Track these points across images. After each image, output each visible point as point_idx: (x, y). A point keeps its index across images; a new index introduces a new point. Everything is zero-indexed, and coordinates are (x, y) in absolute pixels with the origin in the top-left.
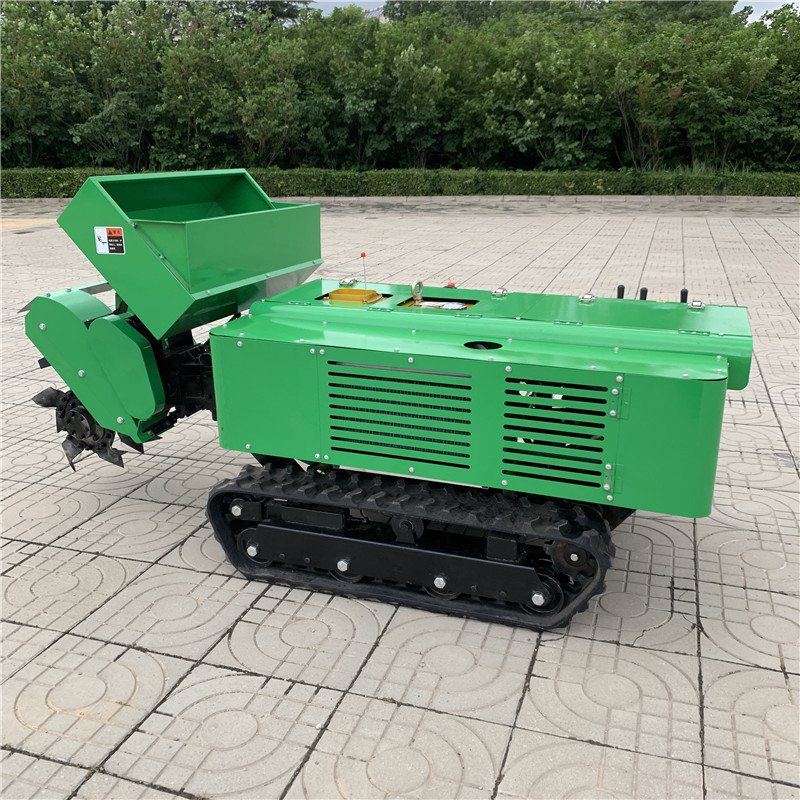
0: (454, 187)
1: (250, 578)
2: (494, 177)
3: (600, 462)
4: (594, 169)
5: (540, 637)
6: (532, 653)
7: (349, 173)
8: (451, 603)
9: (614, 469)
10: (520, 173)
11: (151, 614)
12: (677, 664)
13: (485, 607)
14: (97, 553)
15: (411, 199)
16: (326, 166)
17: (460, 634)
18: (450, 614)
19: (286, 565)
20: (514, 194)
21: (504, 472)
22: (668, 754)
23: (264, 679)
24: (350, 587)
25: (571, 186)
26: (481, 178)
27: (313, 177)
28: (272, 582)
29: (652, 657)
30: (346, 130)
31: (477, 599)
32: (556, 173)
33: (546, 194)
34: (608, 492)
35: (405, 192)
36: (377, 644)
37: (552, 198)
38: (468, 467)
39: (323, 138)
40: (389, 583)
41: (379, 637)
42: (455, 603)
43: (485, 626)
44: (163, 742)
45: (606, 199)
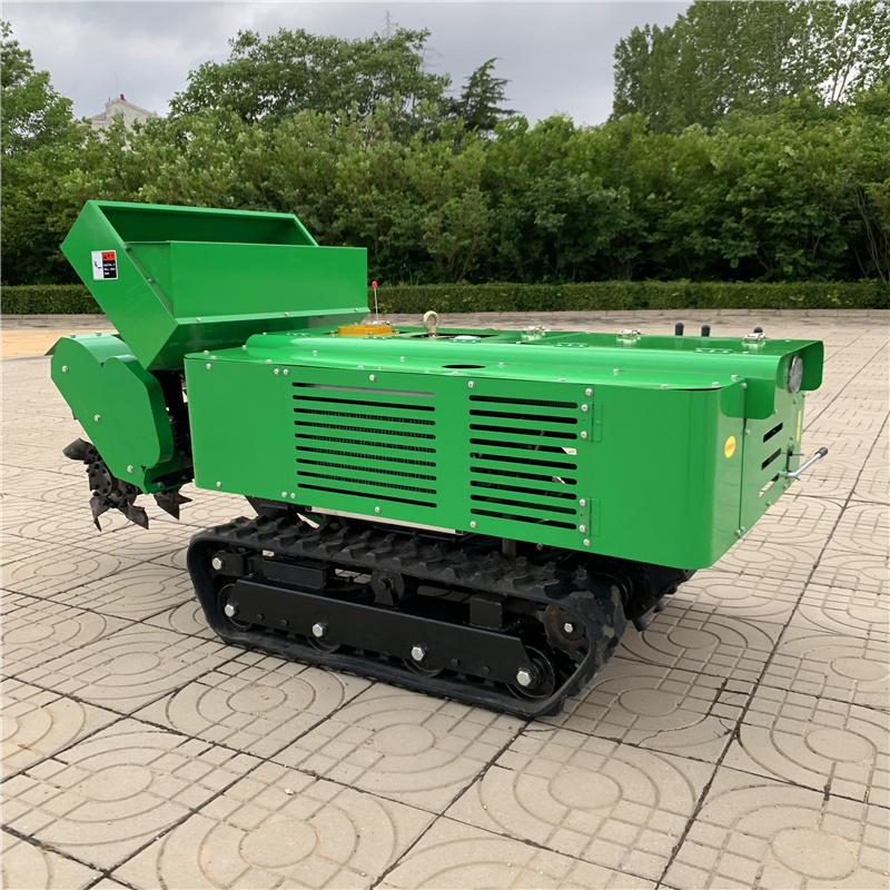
0: (662, 300)
1: (229, 643)
2: (708, 290)
3: (572, 497)
4: (830, 279)
5: (526, 726)
6: (507, 742)
7: (543, 287)
8: (432, 680)
9: (590, 505)
10: (739, 285)
11: (107, 668)
12: (685, 770)
13: (469, 688)
14: (88, 610)
15: (611, 313)
16: (520, 281)
17: (432, 715)
18: (430, 694)
19: (267, 631)
20: (733, 308)
21: (474, 511)
22: (620, 866)
23: (184, 738)
24: (327, 656)
25: (801, 299)
26: (693, 290)
27: (504, 291)
28: (250, 648)
29: (656, 759)
30: (541, 243)
31: (463, 678)
32: (782, 285)
33: (771, 308)
34: (584, 535)
35: (605, 306)
36: (329, 717)
37: (778, 312)
38: (434, 506)
39: (515, 252)
40: (371, 655)
41: (336, 711)
42: (436, 681)
43: (466, 709)
44: (44, 787)
45: (843, 313)
